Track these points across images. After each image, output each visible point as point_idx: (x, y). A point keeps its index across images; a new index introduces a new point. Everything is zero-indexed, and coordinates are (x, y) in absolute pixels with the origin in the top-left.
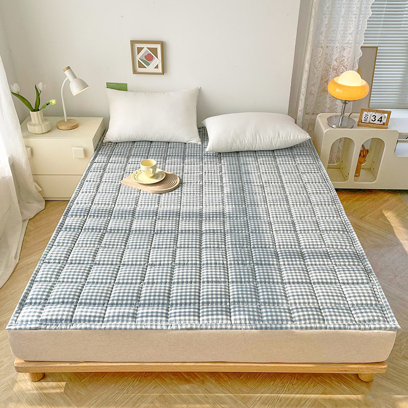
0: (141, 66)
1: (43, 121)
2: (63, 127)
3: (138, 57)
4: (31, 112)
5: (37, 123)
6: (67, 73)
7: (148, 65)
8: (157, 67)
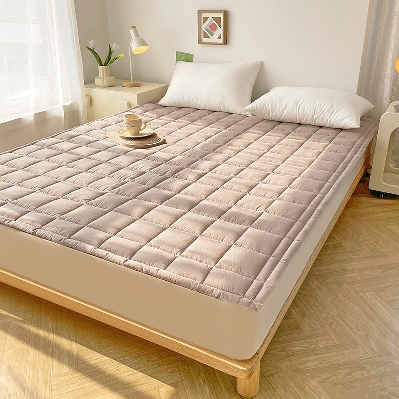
0: (206, 36)
1: (107, 76)
2: (125, 84)
3: (204, 27)
4: (99, 66)
5: (102, 76)
6: (131, 31)
7: (212, 35)
8: (220, 38)
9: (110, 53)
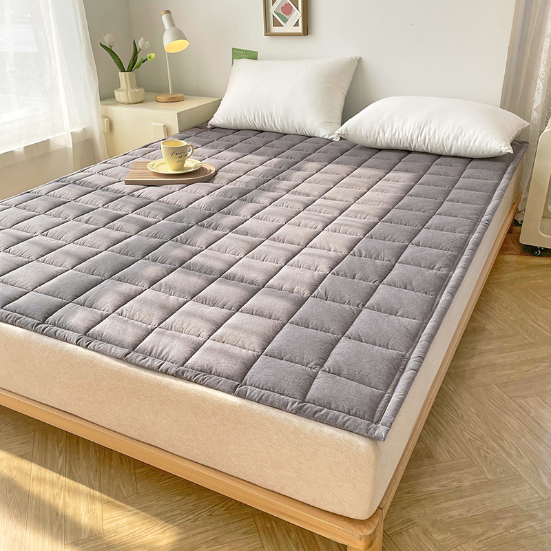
0: (277, 24)
1: (132, 87)
2: (160, 98)
3: (273, 9)
4: (120, 73)
5: (125, 88)
6: (164, 18)
7: (285, 21)
8: (297, 24)
9: (136, 53)
